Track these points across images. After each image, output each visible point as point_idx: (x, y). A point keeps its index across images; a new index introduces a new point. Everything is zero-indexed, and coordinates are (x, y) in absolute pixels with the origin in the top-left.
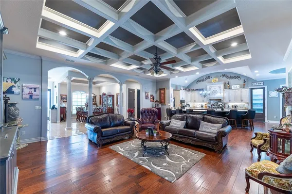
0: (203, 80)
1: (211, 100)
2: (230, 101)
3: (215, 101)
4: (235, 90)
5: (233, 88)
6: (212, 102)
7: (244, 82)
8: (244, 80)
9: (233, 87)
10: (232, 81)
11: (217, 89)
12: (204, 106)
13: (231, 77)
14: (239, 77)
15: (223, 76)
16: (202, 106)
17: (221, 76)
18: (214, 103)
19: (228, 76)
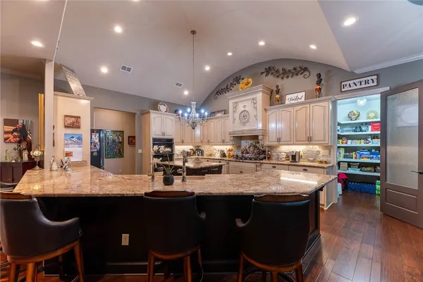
1: (241, 138)
2: (278, 141)
5: (287, 103)
6: (245, 144)
7: (319, 82)
8: (319, 75)
9: (289, 99)
10: (285, 83)
11: (249, 107)
13: (285, 74)
14: (306, 69)
15: (268, 71)
17: (262, 73)
18: (249, 147)
19: (277, 71)
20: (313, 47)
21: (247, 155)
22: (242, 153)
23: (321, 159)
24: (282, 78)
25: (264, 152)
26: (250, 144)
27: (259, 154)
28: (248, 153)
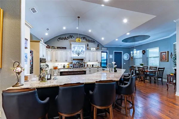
0: (65, 39)
2: (89, 61)
3: (77, 61)
4: (93, 52)
5: (91, 50)
6: (74, 62)
7: (98, 46)
8: (98, 44)
10: (90, 44)
12: (67, 66)
14: (94, 42)
15: (84, 38)
16: (64, 67)
17: (82, 38)
18: (76, 63)
19: (87, 39)
20: (103, 39)
21: (75, 66)
22: (73, 65)
23: (98, 66)
24: (88, 42)
25: (82, 64)
26: (77, 62)
27: (80, 65)
28: (76, 65)
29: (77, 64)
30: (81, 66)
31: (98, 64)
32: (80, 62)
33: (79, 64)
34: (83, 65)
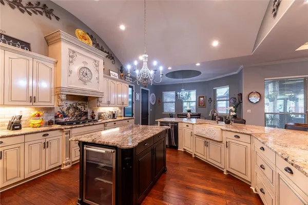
3: (70, 103)
4: (115, 82)
7: (121, 71)
14: (113, 58)
18: (68, 109)
22: (56, 117)
25: (86, 113)
26: (68, 105)
27: (81, 116)
28: (65, 116)
29: (71, 111)
30: (84, 118)
31: (120, 111)
32: (79, 107)
33: (76, 113)
34: (89, 114)
